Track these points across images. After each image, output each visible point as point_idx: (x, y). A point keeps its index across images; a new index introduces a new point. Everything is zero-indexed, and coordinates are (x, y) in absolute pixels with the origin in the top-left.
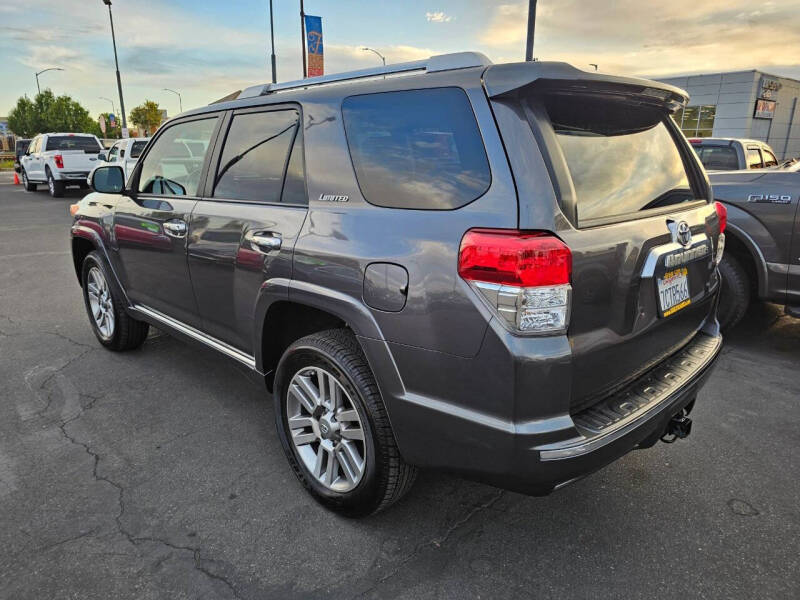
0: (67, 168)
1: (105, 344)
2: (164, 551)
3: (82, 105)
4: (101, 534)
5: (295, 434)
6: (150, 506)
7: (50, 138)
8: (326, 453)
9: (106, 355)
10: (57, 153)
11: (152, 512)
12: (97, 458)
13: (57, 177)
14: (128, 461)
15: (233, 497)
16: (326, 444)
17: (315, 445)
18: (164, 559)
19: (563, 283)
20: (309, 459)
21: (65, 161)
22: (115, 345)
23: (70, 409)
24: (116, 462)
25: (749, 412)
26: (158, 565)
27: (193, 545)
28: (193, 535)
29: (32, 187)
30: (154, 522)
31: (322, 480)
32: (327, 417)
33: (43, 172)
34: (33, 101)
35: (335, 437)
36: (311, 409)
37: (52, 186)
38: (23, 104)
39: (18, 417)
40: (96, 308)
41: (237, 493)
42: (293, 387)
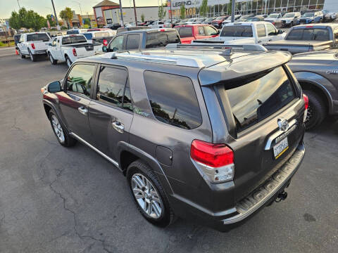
0: (37, 49)
1: (62, 144)
2: (92, 242)
3: (38, 14)
4: (70, 234)
5: (136, 195)
6: (85, 222)
7: (28, 35)
8: (147, 203)
9: (63, 149)
10: (31, 42)
11: (86, 224)
12: (64, 200)
13: (33, 53)
14: (76, 201)
15: (115, 217)
16: (148, 201)
17: (144, 199)
18: (92, 245)
19: (231, 163)
20: (142, 204)
21: (35, 46)
22: (65, 144)
23: (52, 177)
24: (71, 202)
25: (319, 170)
26: (90, 248)
27: (102, 239)
28: (101, 234)
29: (24, 57)
30: (87, 229)
31: (147, 212)
32: (147, 191)
33: (27, 51)
34: (18, 13)
35: (150, 198)
36: (141, 187)
37: (31, 57)
38: (14, 14)
39: (34, 181)
40: (57, 130)
41: (116, 215)
42: (133, 179)
